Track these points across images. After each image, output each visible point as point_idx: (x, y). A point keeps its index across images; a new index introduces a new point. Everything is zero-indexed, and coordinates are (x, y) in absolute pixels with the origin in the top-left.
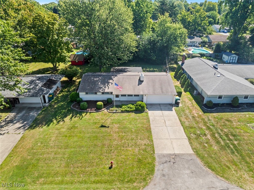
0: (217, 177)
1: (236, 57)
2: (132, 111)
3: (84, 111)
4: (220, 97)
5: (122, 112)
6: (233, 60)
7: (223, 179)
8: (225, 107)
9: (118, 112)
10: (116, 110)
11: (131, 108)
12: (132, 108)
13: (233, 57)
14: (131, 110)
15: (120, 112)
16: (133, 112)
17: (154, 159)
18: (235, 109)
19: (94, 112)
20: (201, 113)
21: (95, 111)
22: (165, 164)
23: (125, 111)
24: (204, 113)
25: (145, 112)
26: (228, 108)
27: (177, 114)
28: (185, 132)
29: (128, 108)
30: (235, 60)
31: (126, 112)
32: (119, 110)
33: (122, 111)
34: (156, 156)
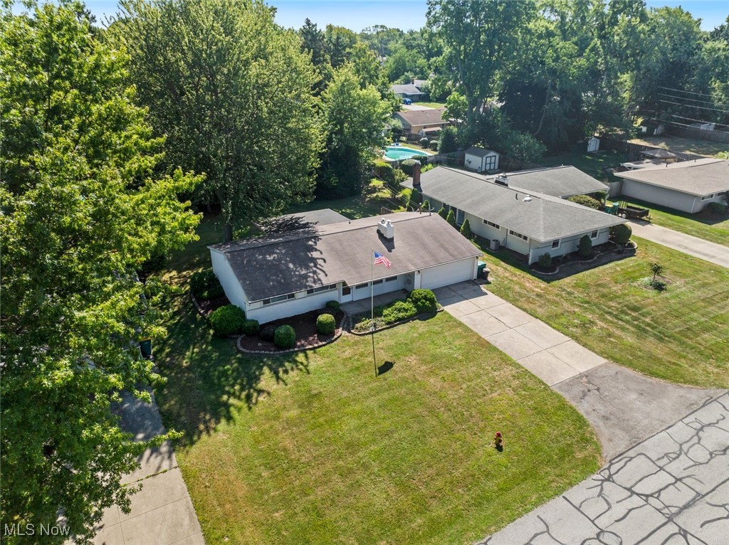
0: (679, 386)
1: (495, 156)
2: (411, 318)
3: (292, 350)
4: (555, 243)
5: (391, 325)
6: (490, 164)
7: (691, 386)
8: (571, 263)
9: (380, 328)
10: (375, 325)
11: (406, 310)
12: (408, 309)
13: (491, 157)
14: (407, 314)
15: (385, 327)
16: (415, 319)
17: (558, 397)
18: (589, 261)
19: (324, 345)
20: (543, 285)
21: (324, 343)
22: (587, 398)
23: (395, 321)
24: (548, 283)
25: (439, 312)
26: (577, 263)
27: (501, 297)
28: (553, 328)
29: (399, 311)
30: (495, 163)
31: (398, 324)
32: (381, 322)
33: (388, 323)
34: (556, 390)
